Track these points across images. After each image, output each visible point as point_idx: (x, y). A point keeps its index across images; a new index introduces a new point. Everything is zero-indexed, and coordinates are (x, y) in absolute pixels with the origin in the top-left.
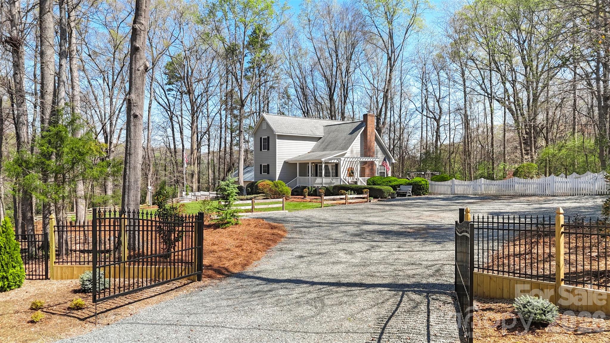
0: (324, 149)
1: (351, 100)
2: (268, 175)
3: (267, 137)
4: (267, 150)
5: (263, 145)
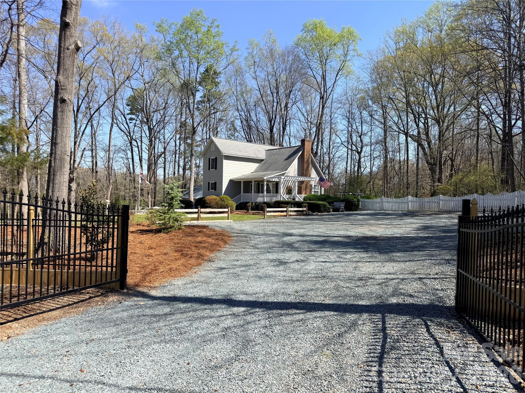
0: (266, 170)
1: (289, 133)
2: (215, 191)
3: (214, 157)
4: (214, 170)
5: (212, 165)
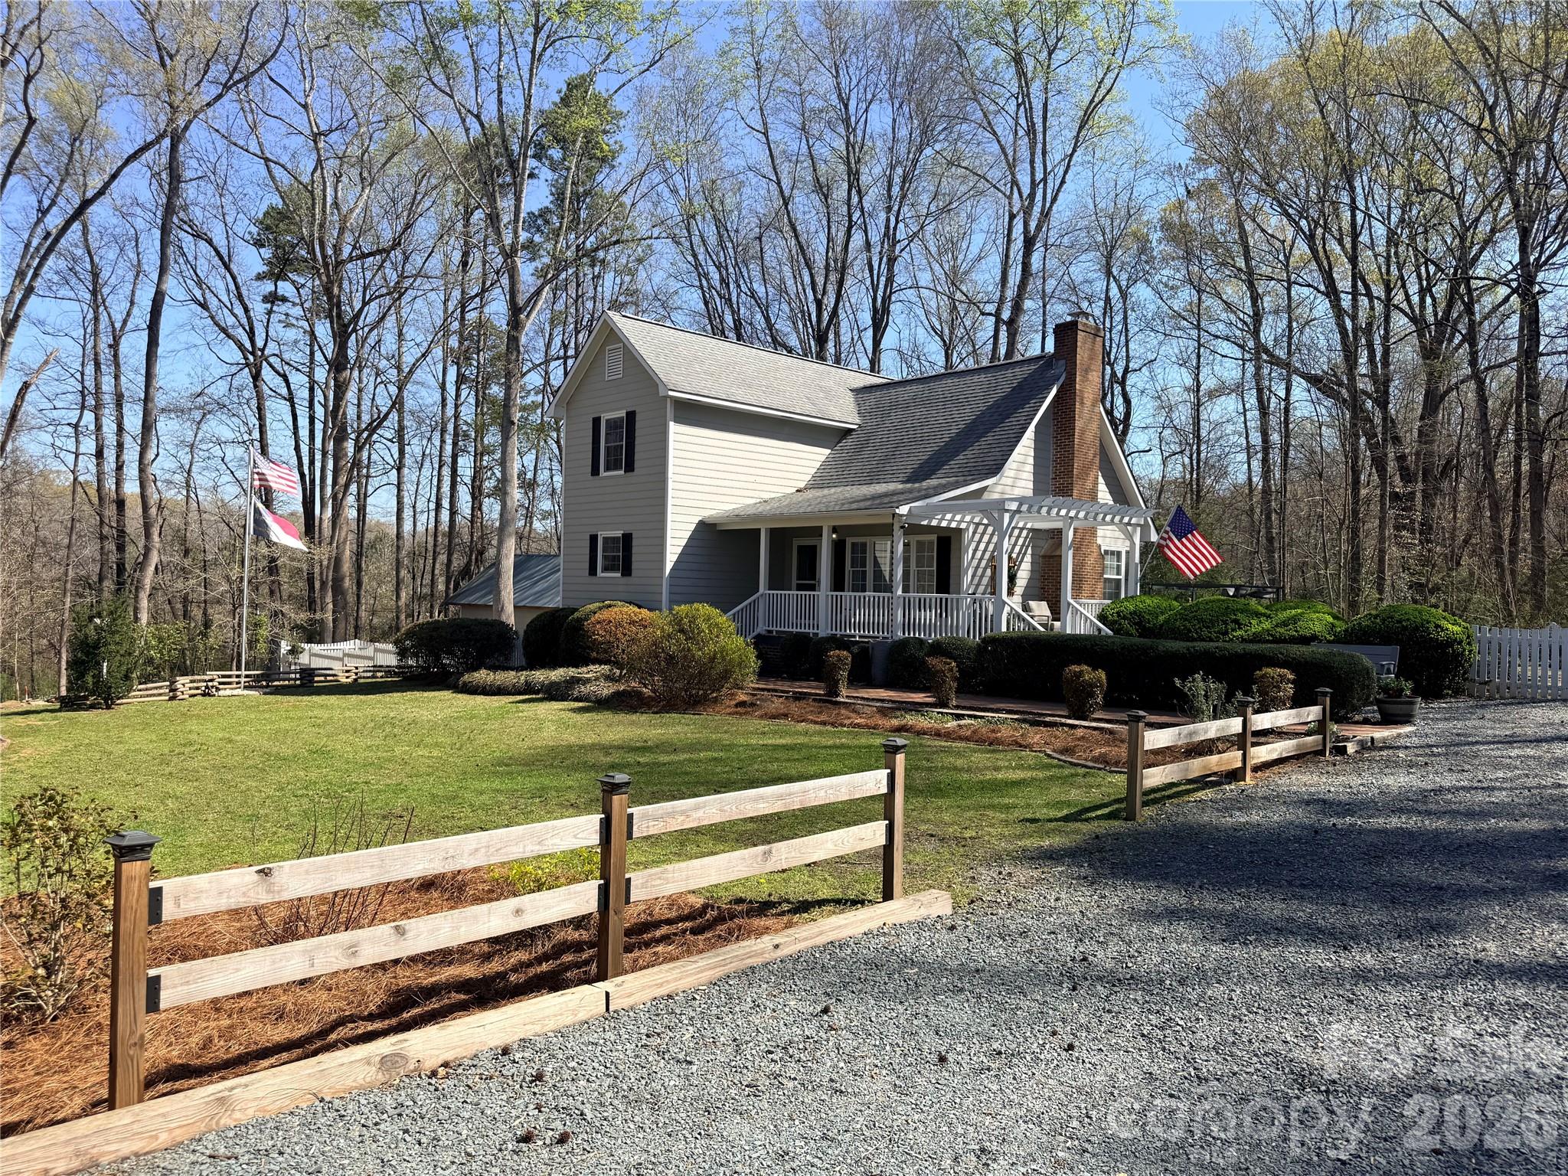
2: (626, 579)
3: (622, 414)
4: (622, 472)
5: (608, 449)
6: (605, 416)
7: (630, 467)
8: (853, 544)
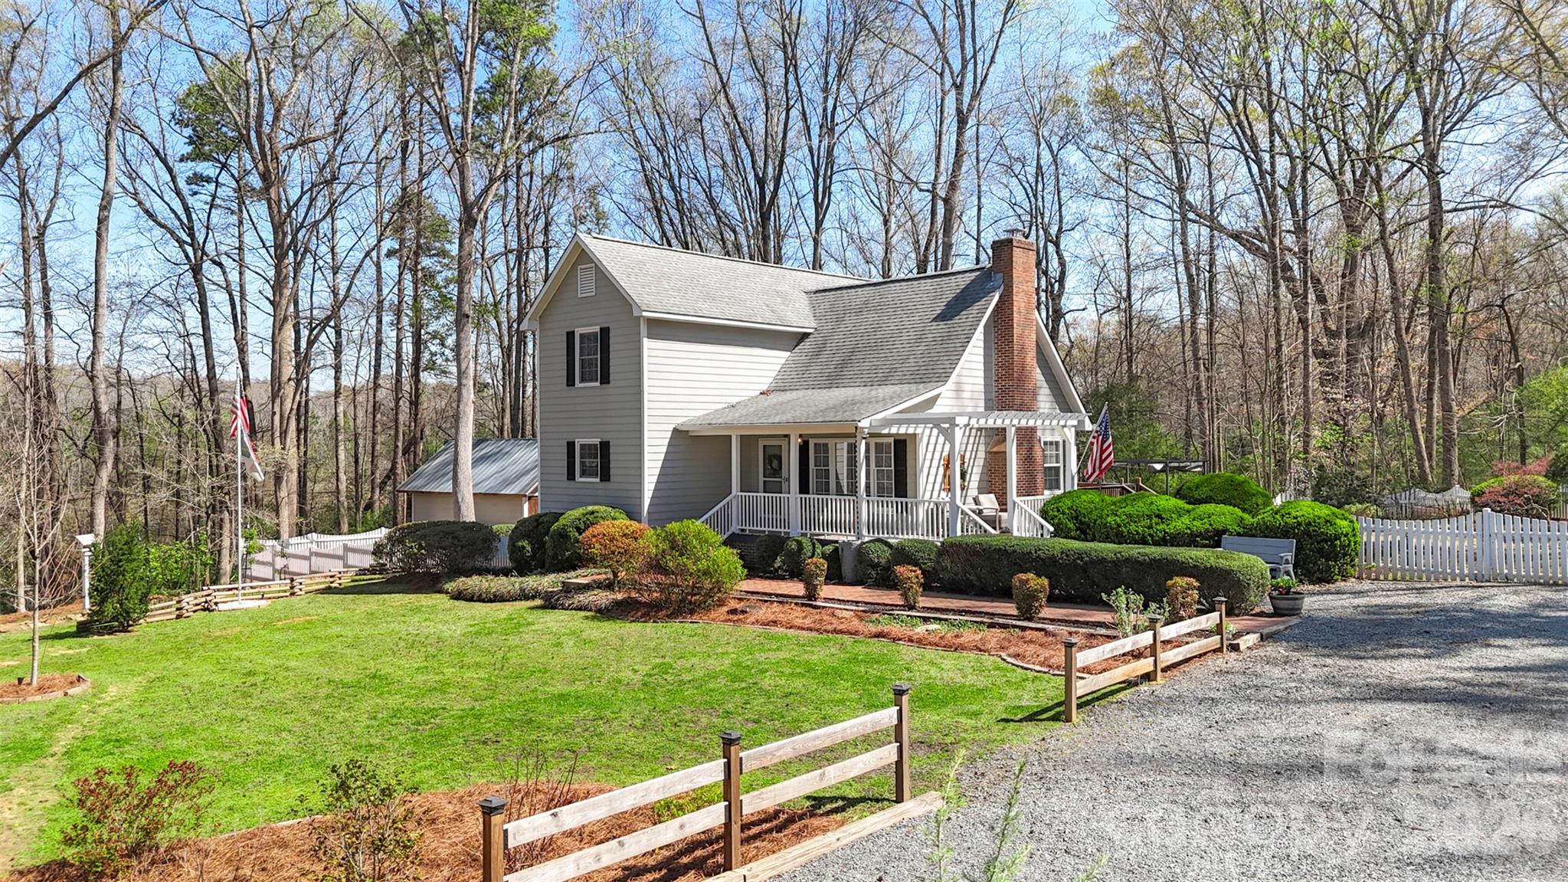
2: (605, 484)
3: (597, 329)
4: (598, 384)
5: (582, 361)
6: (578, 331)
7: (605, 379)
8: (815, 444)
